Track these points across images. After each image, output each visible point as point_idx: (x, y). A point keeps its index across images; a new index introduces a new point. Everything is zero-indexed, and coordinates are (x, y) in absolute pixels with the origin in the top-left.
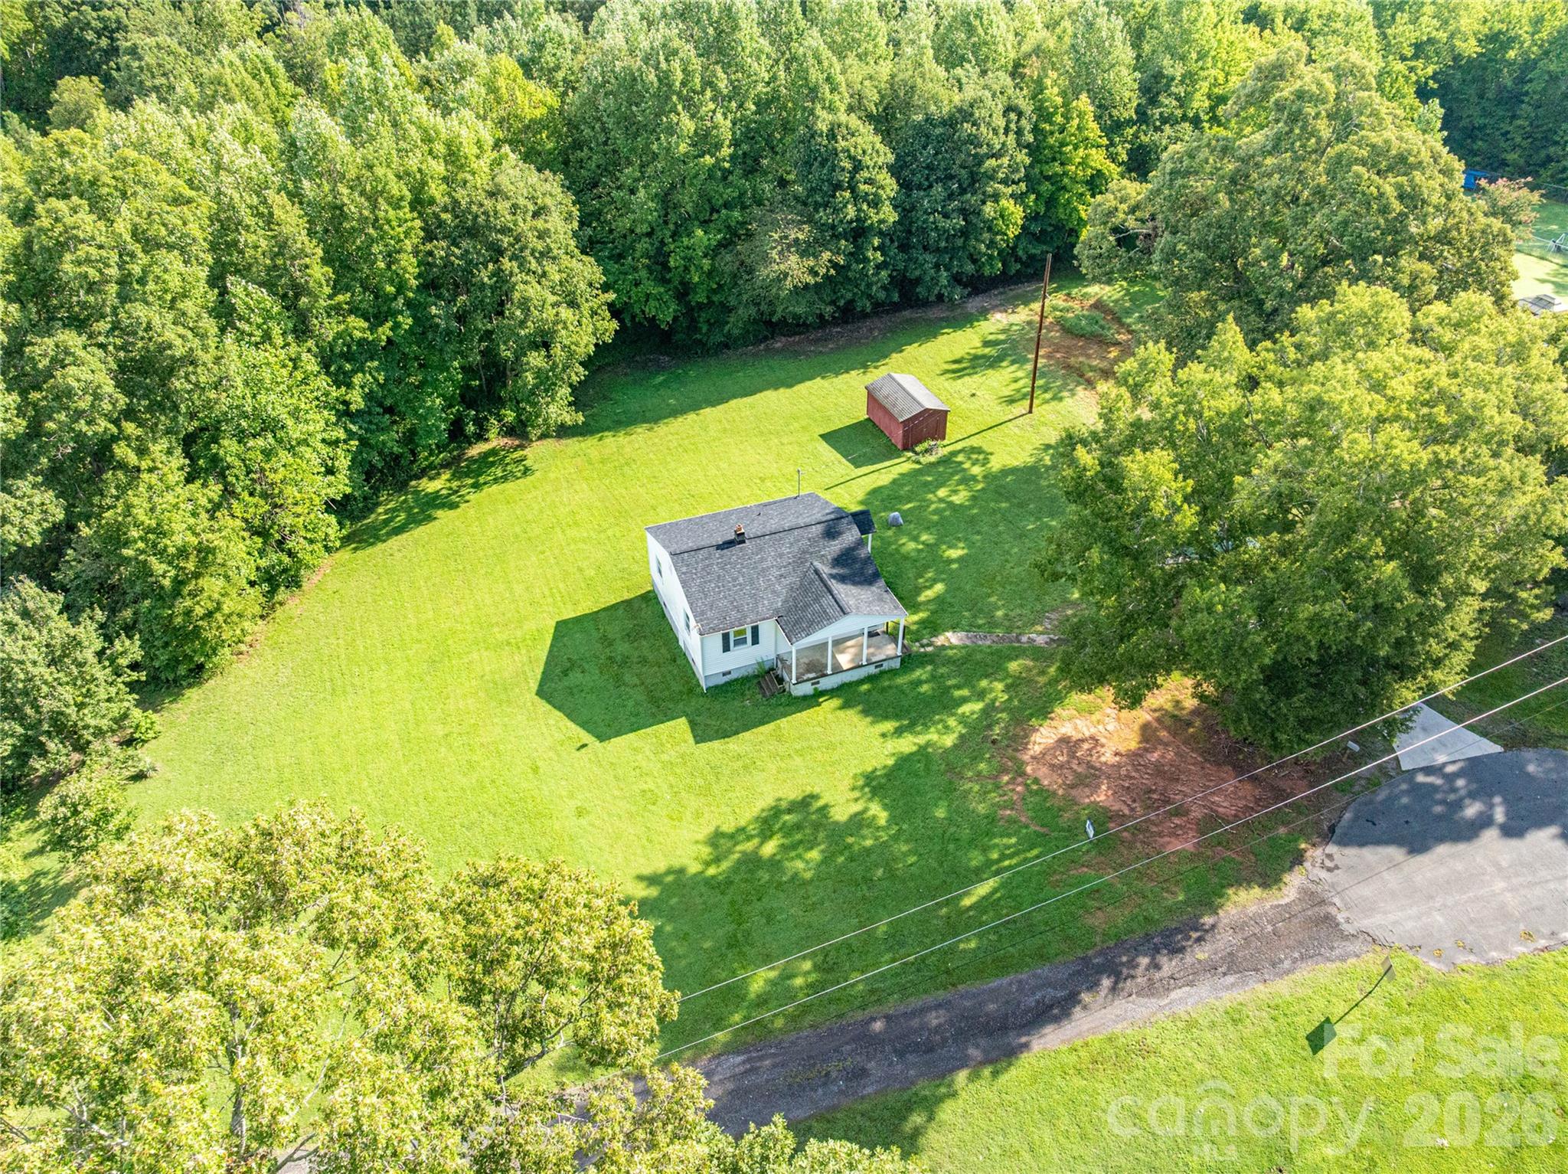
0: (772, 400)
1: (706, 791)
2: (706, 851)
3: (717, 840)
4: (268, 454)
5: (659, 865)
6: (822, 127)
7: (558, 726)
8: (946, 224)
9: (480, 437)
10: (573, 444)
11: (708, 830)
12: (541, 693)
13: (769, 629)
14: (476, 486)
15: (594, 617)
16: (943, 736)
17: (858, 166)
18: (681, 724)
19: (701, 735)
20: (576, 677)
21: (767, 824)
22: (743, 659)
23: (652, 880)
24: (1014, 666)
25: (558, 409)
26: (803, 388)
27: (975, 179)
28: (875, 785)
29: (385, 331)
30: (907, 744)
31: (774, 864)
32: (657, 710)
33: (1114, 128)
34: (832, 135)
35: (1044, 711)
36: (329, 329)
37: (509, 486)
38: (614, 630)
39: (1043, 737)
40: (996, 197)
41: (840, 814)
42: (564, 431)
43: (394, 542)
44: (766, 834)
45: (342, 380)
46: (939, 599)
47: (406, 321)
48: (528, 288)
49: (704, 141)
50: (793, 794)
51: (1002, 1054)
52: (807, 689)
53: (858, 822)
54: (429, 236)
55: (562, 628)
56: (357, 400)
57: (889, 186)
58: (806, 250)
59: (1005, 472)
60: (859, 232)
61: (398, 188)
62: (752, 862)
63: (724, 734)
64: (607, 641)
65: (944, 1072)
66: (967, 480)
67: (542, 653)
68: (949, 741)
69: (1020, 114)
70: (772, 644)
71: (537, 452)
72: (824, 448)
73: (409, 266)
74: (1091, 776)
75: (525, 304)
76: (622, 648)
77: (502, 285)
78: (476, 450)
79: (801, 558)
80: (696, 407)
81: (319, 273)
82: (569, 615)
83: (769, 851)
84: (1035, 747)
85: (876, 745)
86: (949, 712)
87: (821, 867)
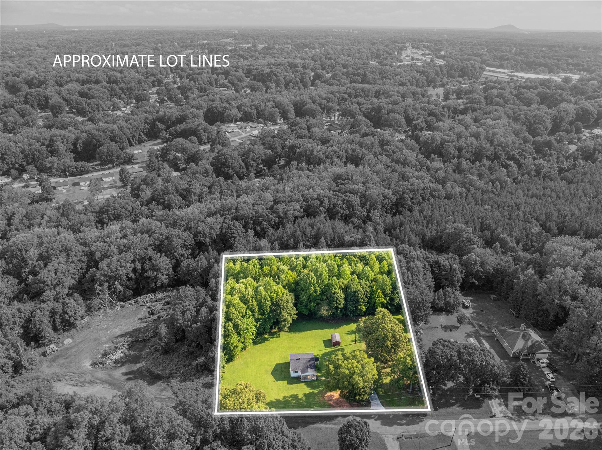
0: (319, 331)
1: (287, 390)
2: (282, 398)
3: (284, 397)
4: (246, 333)
5: (277, 398)
6: (333, 292)
7: (272, 378)
8: (352, 308)
9: (275, 328)
10: (287, 333)
11: (284, 395)
12: (272, 373)
13: (300, 372)
14: (272, 338)
15: (281, 364)
16: (316, 391)
17: (337, 299)
18: (286, 382)
19: (288, 383)
20: (276, 372)
21: (291, 396)
22: (296, 375)
23: (276, 399)
25: (286, 329)
26: (324, 330)
27: (358, 302)
28: (305, 395)
29: (264, 317)
30: (311, 391)
31: (290, 401)
32: (284, 379)
33: (385, 295)
34: (334, 293)
35: (330, 391)
36: (256, 316)
37: (277, 339)
38: (283, 366)
39: (329, 394)
40: (361, 305)
41: (300, 397)
42: (286, 332)
43: (259, 345)
44: (290, 398)
45: (257, 322)
47: (267, 316)
48: (284, 313)
49: (315, 291)
50: (295, 394)
52: (303, 380)
53: (301, 399)
54: (272, 304)
55: (277, 365)
56: (258, 325)
57: (343, 301)
58: (327, 310)
60: (337, 308)
61: (269, 299)
62: (288, 400)
63: (291, 384)
64: (282, 368)
67: (273, 367)
69: (367, 292)
70: (299, 374)
71: (282, 333)
72: (322, 343)
73: (268, 308)
74: (331, 400)
75: (283, 316)
76: (283, 369)
77: (281, 312)
78: (273, 331)
79: (306, 363)
80: (307, 330)
81: (257, 309)
82: (278, 363)
83: (290, 399)
84: (326, 395)
85: (307, 390)
86: (318, 388)
87: (295, 403)
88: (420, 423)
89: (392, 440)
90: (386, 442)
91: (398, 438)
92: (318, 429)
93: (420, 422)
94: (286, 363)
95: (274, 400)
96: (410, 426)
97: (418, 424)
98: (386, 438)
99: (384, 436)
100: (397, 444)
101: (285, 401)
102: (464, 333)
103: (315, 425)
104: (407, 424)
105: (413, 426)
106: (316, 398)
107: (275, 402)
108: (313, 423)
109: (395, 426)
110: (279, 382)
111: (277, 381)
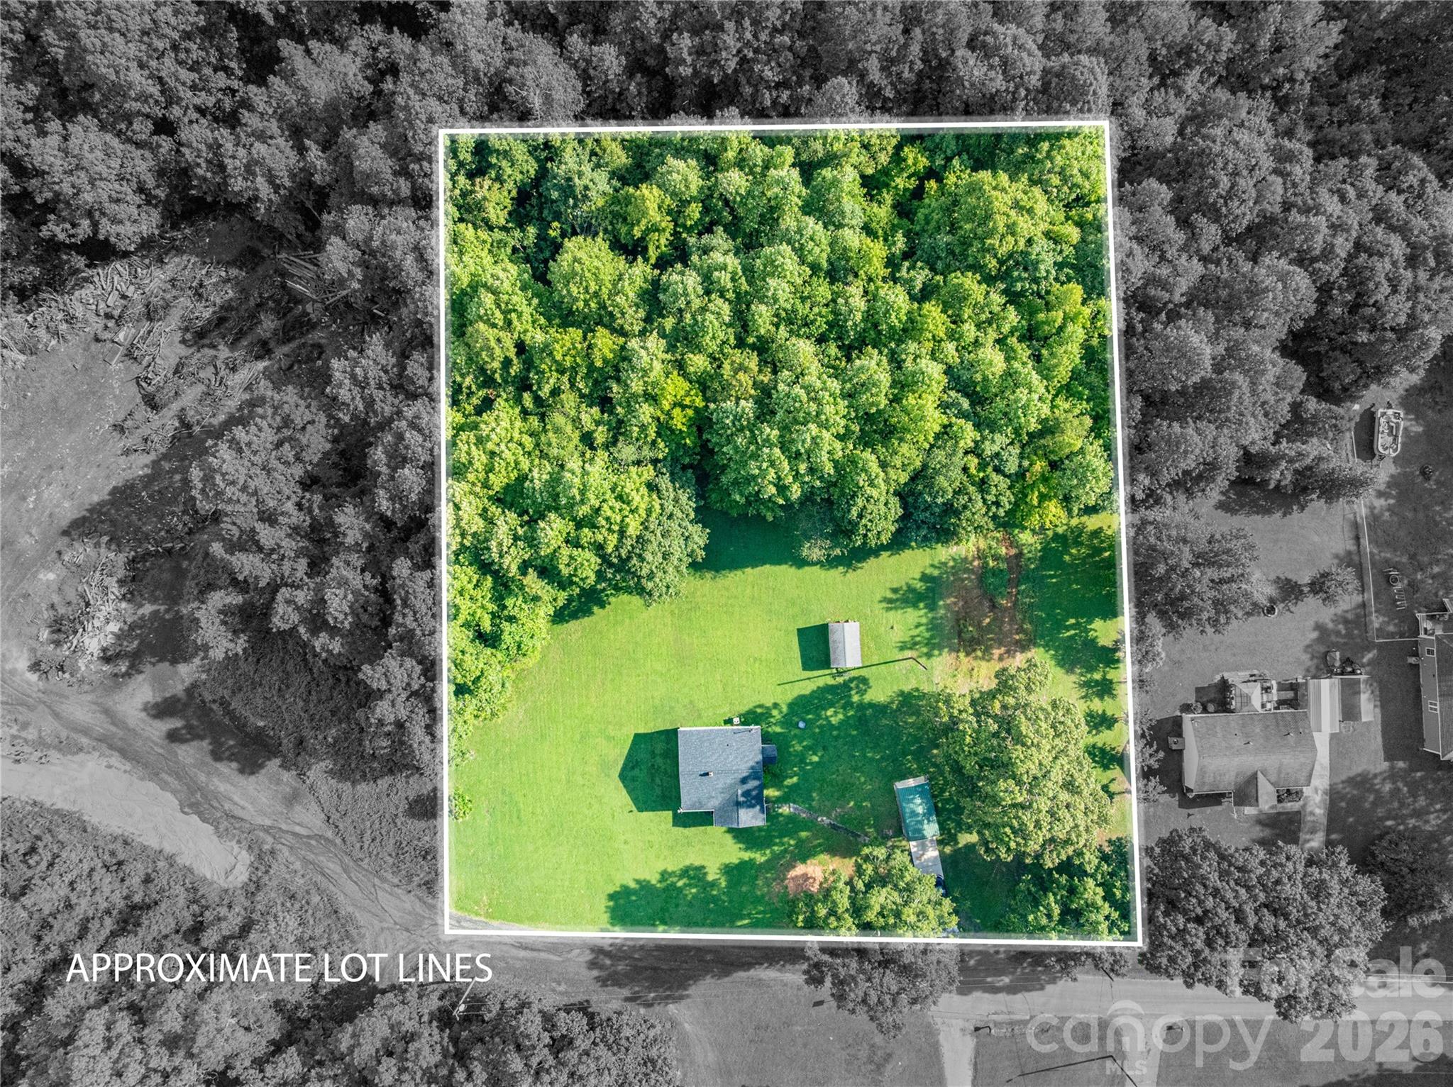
1: (671, 849)
2: (658, 877)
3: (664, 875)
5: (641, 877)
7: (621, 797)
11: (663, 868)
12: (622, 777)
15: (651, 736)
16: (760, 857)
18: (668, 816)
19: (676, 823)
20: (637, 771)
21: (685, 872)
23: (638, 882)
24: (804, 834)
28: (728, 870)
30: (747, 856)
31: (680, 890)
35: (804, 860)
38: (658, 748)
39: (800, 870)
41: (710, 878)
44: (681, 877)
46: (794, 785)
50: (697, 863)
51: (726, 973)
53: (713, 884)
55: (637, 739)
59: (871, 705)
62: (673, 884)
64: (653, 754)
65: (707, 972)
66: (848, 705)
67: (626, 751)
68: (763, 859)
76: (658, 761)
82: (642, 731)
83: (680, 884)
84: (792, 874)
85: (735, 853)
86: (769, 846)
87: (695, 896)
88: (1049, 988)
89: (958, 1034)
90: (941, 1038)
91: (977, 1029)
92: (759, 983)
93: (1049, 982)
94: (666, 732)
95: (633, 885)
96: (1019, 996)
97: (1042, 988)
98: (943, 1028)
99: (939, 1020)
100: (969, 1044)
101: (666, 890)
102: (1310, 623)
103: (752, 972)
104: (1012, 990)
105: (1027, 994)
106: (760, 882)
107: (634, 892)
108: (747, 966)
109: (977, 994)
110: (647, 815)
111: (640, 810)
